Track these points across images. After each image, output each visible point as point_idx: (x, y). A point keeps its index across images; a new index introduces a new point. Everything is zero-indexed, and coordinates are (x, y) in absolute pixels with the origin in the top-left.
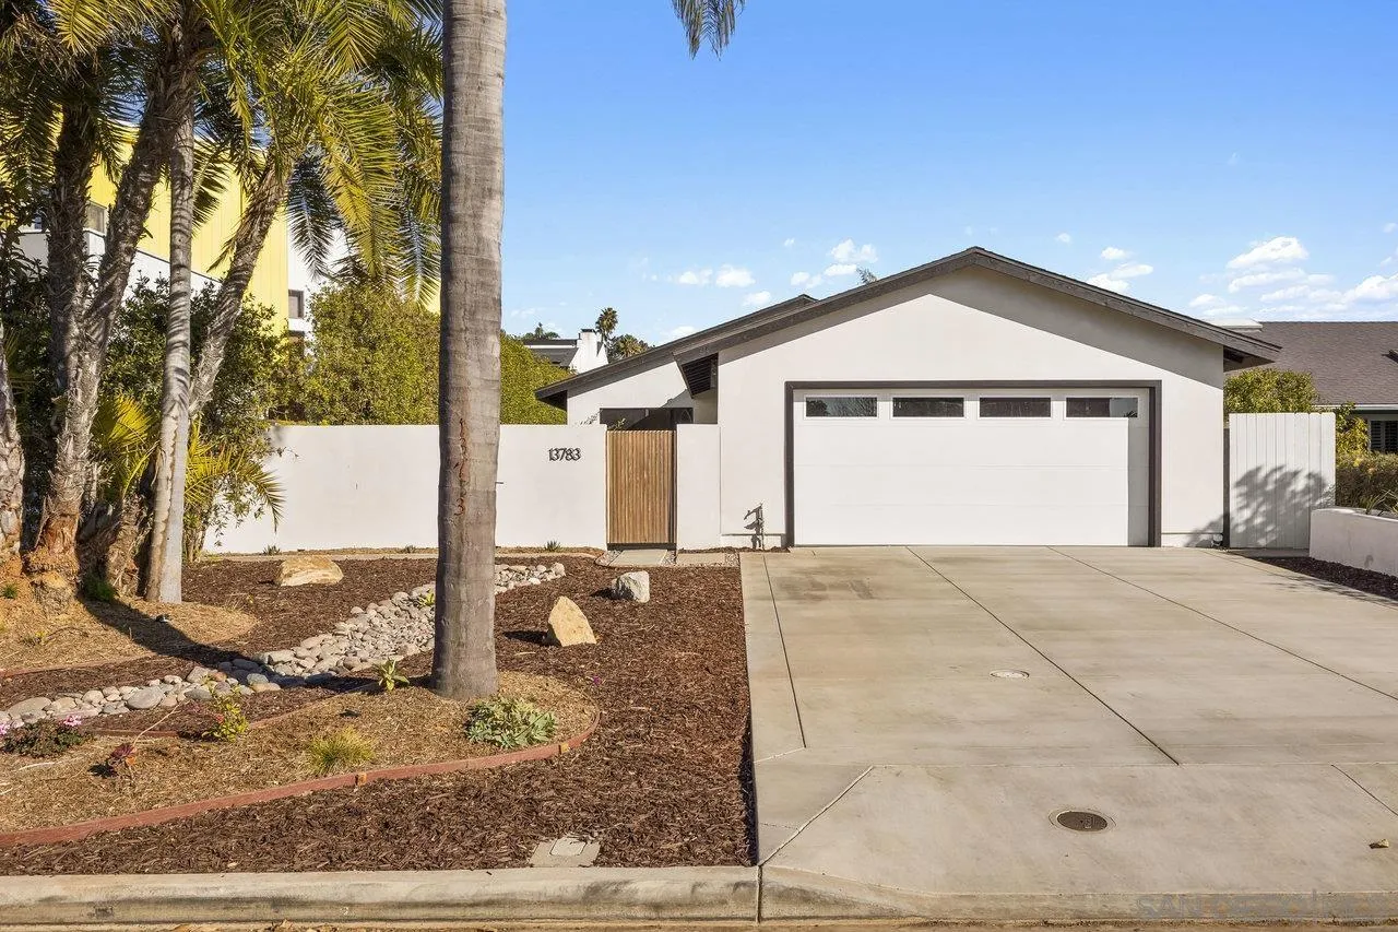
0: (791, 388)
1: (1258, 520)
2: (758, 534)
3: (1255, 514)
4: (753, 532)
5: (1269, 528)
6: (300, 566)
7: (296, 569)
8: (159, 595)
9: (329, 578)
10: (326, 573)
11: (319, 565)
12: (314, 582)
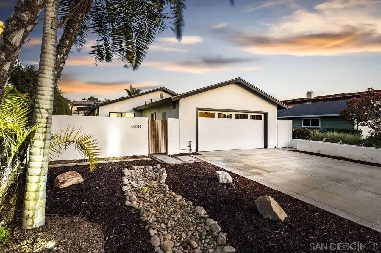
0: (197, 110)
6: (67, 178)
7: (66, 179)
8: (34, 223)
9: (80, 181)
10: (78, 179)
11: (74, 176)
12: (74, 183)
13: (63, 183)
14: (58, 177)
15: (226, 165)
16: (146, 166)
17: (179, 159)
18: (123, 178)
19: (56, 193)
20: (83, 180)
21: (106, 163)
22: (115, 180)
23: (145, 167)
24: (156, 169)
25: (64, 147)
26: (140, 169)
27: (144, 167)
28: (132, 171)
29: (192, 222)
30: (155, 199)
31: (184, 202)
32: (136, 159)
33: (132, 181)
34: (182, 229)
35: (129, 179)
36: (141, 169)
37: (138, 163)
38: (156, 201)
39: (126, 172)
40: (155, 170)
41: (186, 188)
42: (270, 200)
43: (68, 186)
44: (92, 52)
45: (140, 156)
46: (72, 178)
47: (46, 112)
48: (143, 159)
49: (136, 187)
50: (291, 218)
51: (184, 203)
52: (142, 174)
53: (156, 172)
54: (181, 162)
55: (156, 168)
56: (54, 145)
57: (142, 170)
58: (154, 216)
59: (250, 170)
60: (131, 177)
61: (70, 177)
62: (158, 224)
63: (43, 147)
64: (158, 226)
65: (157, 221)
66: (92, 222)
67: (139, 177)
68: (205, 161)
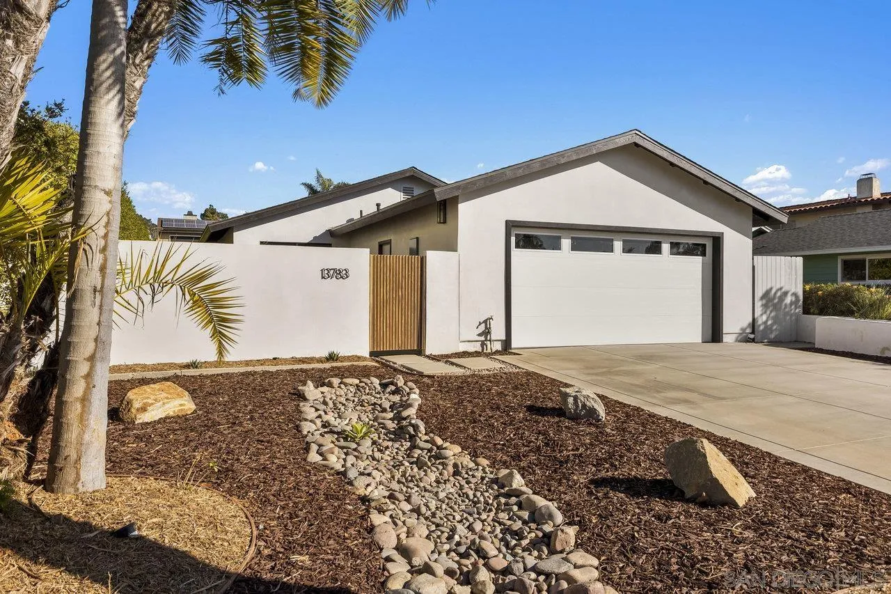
0: (510, 225)
1: (769, 322)
2: (486, 340)
3: (768, 318)
4: (483, 338)
5: (775, 327)
6: (153, 397)
7: (150, 401)
8: (79, 480)
9: (186, 408)
10: (183, 402)
11: (170, 394)
12: (172, 414)
13: (143, 409)
14: (130, 395)
15: (592, 380)
16: (365, 380)
17: (457, 365)
18: (302, 404)
19: (127, 433)
20: (194, 407)
21: (255, 372)
22: (281, 408)
23: (360, 382)
24: (393, 388)
25: (150, 297)
26: (346, 385)
27: (357, 381)
28: (325, 389)
29: (486, 503)
30: (387, 452)
31: (466, 461)
32: (335, 364)
33: (326, 413)
34: (458, 518)
35: (318, 407)
36: (351, 385)
37: (342, 373)
38: (389, 458)
39: (310, 390)
40: (388, 390)
41: (473, 428)
42: (703, 448)
43: (157, 418)
44: (211, 54)
45: (349, 357)
46: (167, 398)
47: (106, 197)
48: (354, 363)
49: (337, 425)
50: (766, 501)
51: (465, 463)
52: (352, 399)
53: (393, 393)
54: (462, 371)
55: (392, 383)
56: (124, 289)
57: (352, 390)
58: (382, 487)
59: (661, 392)
60: (325, 403)
61: (162, 396)
62: (394, 503)
63: (99, 288)
64: (392, 506)
65: (392, 497)
66: (223, 492)
67: (344, 405)
68: (531, 369)
